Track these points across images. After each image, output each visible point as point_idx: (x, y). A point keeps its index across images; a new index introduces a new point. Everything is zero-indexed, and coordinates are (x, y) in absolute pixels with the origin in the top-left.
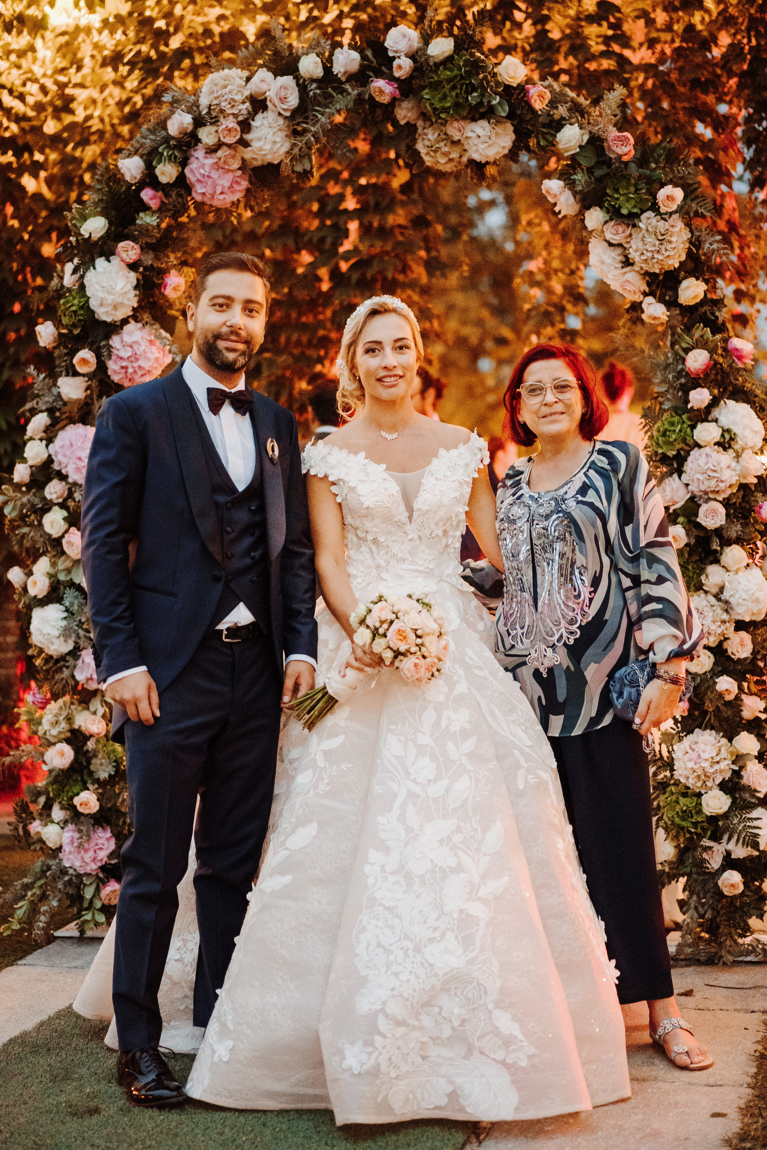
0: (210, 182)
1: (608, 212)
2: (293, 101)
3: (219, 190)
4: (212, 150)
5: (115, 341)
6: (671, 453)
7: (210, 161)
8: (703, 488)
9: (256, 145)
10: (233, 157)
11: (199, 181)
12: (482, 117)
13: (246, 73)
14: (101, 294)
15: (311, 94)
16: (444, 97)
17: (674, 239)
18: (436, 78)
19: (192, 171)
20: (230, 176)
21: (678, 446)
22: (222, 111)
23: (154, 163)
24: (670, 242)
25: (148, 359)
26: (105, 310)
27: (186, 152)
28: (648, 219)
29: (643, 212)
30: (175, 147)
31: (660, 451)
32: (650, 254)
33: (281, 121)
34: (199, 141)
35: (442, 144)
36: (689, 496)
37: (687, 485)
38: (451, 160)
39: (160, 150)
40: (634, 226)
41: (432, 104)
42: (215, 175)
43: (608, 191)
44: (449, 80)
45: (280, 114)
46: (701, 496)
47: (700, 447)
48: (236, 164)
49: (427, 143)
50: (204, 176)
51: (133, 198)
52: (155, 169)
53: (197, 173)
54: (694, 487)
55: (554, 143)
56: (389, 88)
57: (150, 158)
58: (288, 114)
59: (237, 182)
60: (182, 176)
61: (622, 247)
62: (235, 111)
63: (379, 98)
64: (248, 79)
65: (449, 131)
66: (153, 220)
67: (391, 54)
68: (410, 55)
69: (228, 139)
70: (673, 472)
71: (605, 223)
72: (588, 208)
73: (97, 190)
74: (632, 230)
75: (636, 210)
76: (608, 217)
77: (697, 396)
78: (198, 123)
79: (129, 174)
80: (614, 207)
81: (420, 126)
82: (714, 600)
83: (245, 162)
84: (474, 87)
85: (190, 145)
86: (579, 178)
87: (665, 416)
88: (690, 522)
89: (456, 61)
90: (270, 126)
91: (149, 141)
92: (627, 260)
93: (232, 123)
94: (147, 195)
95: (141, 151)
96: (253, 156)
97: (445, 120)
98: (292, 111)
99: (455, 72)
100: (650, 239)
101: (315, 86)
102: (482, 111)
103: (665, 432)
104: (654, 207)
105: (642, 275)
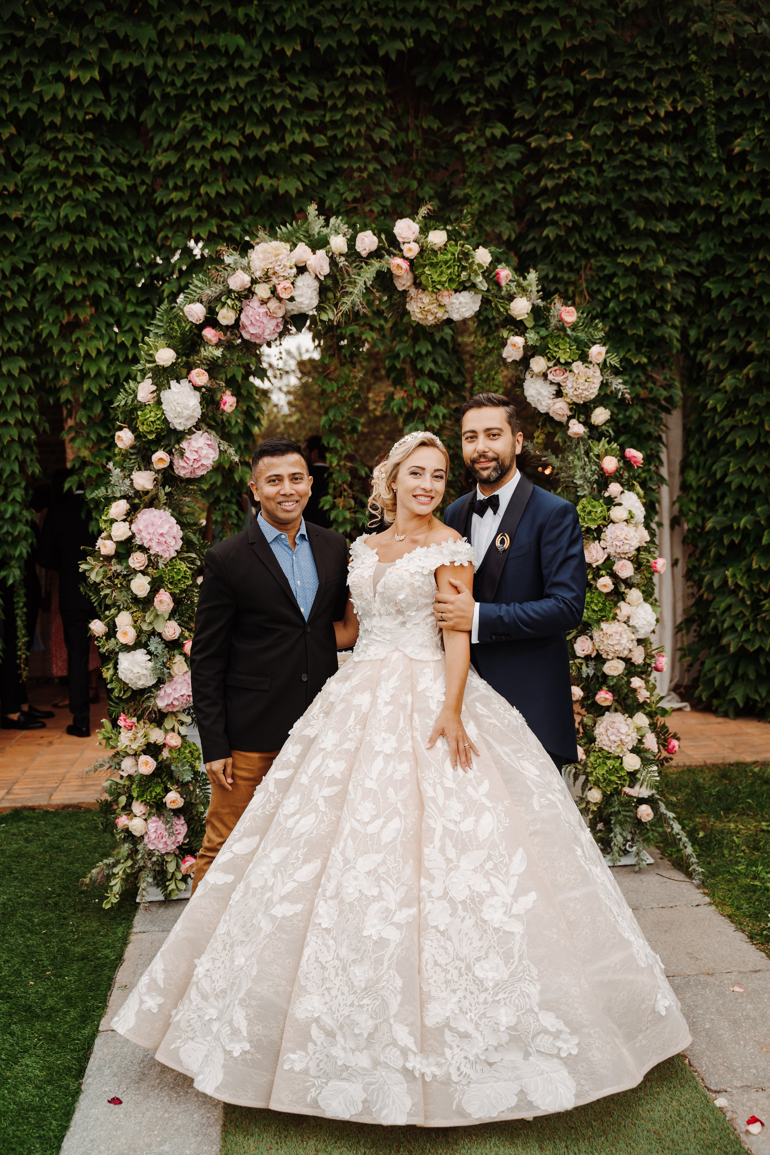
0: (262, 325)
1: (549, 360)
2: (326, 270)
3: (267, 332)
4: (263, 302)
5: (184, 445)
6: (594, 527)
7: (263, 310)
8: (618, 550)
9: (298, 300)
10: (280, 307)
11: (252, 324)
12: (465, 289)
13: (288, 246)
14: (179, 409)
15: (341, 264)
16: (442, 273)
18: (435, 260)
19: (247, 316)
20: (274, 322)
21: (600, 522)
22: (275, 273)
23: (217, 310)
24: (593, 383)
25: (208, 458)
26: (178, 421)
27: (241, 301)
28: (578, 366)
29: (574, 361)
30: (236, 298)
32: (580, 392)
33: (316, 284)
34: (253, 293)
35: (431, 307)
36: (606, 556)
37: (604, 549)
38: (436, 318)
39: (223, 299)
40: (571, 371)
41: (432, 278)
42: (265, 320)
43: (551, 346)
44: (446, 262)
45: (316, 277)
46: (615, 557)
47: (614, 523)
48: (280, 313)
51: (195, 334)
52: (217, 314)
53: (252, 319)
54: (611, 550)
55: (507, 311)
56: (405, 265)
57: (213, 305)
58: (322, 278)
59: (277, 326)
60: (238, 320)
61: (559, 385)
62: (286, 274)
63: (395, 271)
64: (291, 251)
65: (440, 298)
66: (218, 353)
67: (400, 240)
68: (415, 241)
69: (285, 296)
70: (595, 539)
71: (549, 368)
72: (533, 356)
73: (159, 327)
74: (567, 374)
75: (570, 360)
76: (551, 364)
77: (614, 488)
78: (254, 282)
79: (196, 317)
80: (554, 358)
81: (413, 291)
82: (625, 626)
83: (287, 312)
84: (464, 268)
85: (246, 297)
86: (532, 337)
87: (584, 501)
88: (608, 574)
89: (449, 248)
90: (308, 286)
91: (211, 292)
92: (559, 394)
93: (288, 284)
94: (209, 333)
95: (204, 299)
96: (293, 308)
97: (439, 290)
98: (325, 277)
99: (449, 256)
100: (581, 381)
101: (343, 259)
102: (467, 285)
103: (590, 513)
104: (584, 358)
105: (569, 404)
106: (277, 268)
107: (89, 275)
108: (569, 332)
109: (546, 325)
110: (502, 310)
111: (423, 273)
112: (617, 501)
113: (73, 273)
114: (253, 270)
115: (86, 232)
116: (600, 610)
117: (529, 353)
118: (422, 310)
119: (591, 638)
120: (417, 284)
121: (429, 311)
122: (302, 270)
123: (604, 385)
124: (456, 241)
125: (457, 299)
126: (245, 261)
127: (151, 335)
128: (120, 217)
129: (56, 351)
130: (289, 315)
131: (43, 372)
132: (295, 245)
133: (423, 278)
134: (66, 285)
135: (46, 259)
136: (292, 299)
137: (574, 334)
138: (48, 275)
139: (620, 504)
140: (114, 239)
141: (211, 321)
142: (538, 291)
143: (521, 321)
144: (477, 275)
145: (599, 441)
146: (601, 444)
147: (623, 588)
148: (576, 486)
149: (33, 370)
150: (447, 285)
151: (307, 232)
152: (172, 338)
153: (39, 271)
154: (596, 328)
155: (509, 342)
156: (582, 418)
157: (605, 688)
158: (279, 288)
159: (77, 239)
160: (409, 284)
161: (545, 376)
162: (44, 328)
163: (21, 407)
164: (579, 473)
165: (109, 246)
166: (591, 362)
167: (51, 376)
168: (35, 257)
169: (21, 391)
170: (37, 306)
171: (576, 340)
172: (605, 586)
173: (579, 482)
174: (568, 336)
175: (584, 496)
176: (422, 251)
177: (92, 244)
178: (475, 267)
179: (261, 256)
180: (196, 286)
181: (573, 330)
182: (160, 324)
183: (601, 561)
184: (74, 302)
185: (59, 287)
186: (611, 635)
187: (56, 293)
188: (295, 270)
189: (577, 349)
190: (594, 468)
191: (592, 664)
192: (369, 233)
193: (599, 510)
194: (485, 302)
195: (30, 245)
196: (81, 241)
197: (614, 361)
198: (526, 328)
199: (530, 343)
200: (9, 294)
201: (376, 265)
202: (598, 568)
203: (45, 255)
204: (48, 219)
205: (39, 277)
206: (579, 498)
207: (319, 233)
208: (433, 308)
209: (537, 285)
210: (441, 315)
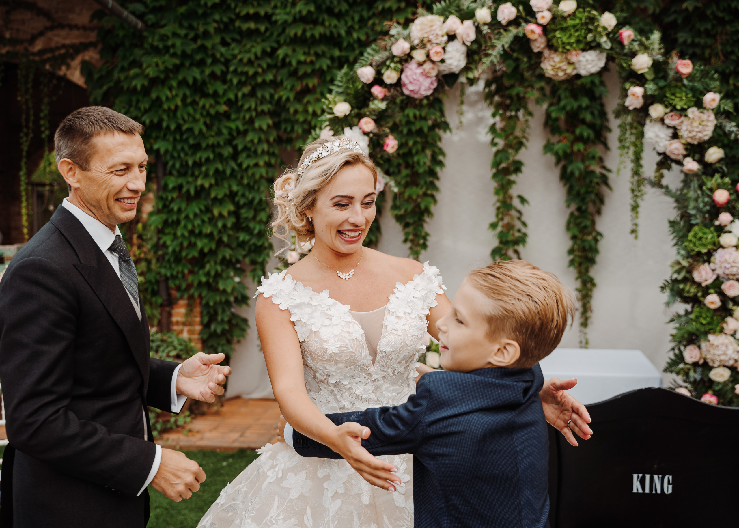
0: (418, 83)
1: (666, 107)
2: (472, 36)
3: (423, 88)
4: (420, 64)
6: (704, 251)
7: (419, 71)
8: (727, 272)
9: (448, 62)
10: (433, 68)
11: (411, 82)
12: (591, 48)
13: (442, 19)
15: (484, 32)
16: (570, 36)
17: (709, 124)
18: (565, 25)
19: (407, 76)
20: (429, 80)
21: (710, 247)
22: (429, 41)
23: (383, 71)
24: (707, 126)
27: (402, 64)
28: (693, 112)
29: (689, 107)
30: (398, 62)
31: (697, 250)
32: (694, 133)
33: (464, 49)
34: (412, 58)
35: (561, 65)
36: (714, 277)
37: (713, 270)
38: (566, 74)
39: (388, 63)
40: (686, 116)
41: (562, 40)
42: (421, 79)
43: (668, 95)
44: (574, 26)
45: (464, 43)
46: (723, 278)
47: (723, 248)
48: (434, 73)
49: (552, 63)
50: (415, 80)
51: (366, 92)
52: (383, 74)
53: (411, 78)
54: (719, 272)
55: (630, 65)
56: (538, 30)
57: (379, 68)
58: (469, 44)
59: (432, 83)
60: (399, 80)
61: (675, 128)
62: (438, 41)
63: (530, 36)
64: (444, 22)
65: (569, 57)
66: (383, 106)
67: (535, 9)
68: (549, 10)
69: (436, 58)
70: (704, 262)
71: (666, 114)
72: (652, 104)
73: (339, 87)
74: (683, 118)
75: (685, 107)
76: (668, 110)
77: (725, 218)
78: (413, 48)
79: (366, 78)
80: (671, 105)
81: (546, 53)
82: (731, 339)
83: (439, 72)
84: (590, 31)
85: (406, 61)
86: (651, 87)
87: (696, 228)
88: (716, 292)
89: (578, 15)
90: (457, 51)
91: (378, 58)
92: (675, 136)
93: (439, 49)
94: (377, 91)
95: (374, 64)
96: (445, 68)
97: (568, 50)
98: (472, 43)
99: (577, 21)
100: (696, 124)
101: (486, 27)
102: (593, 44)
103: (701, 239)
104: (699, 104)
105: (684, 144)
106: (431, 37)
107: (317, 55)
108: (685, 82)
109: (665, 77)
110: (624, 65)
111: (555, 36)
112: (727, 229)
113: (304, 53)
114: (412, 39)
115: (315, 23)
116: (709, 324)
117: (649, 102)
118: (554, 68)
119: (699, 347)
120: (551, 46)
121: (559, 68)
122: (452, 37)
123: (718, 128)
124: (584, 8)
125: (584, 57)
126: (406, 32)
127: (334, 93)
128: (340, 11)
129: (292, 110)
130: (441, 74)
131: (283, 127)
132: (447, 18)
133: (554, 41)
134: (299, 62)
135: (286, 44)
136: (443, 61)
137: (691, 84)
138: (286, 56)
139: (730, 232)
140: (336, 26)
141: (378, 80)
142: (660, 49)
143: (642, 75)
144: (601, 36)
145: (712, 176)
146: (714, 179)
147: (730, 305)
148: (690, 216)
149: (276, 126)
150: (574, 45)
151: (458, 6)
152: (348, 94)
153: (281, 53)
154: (712, 79)
155: (629, 92)
156: (697, 156)
157: (710, 392)
158: (432, 53)
159: (308, 27)
160: (542, 46)
161: (662, 120)
162: (284, 94)
163: (268, 153)
164: (692, 204)
165: (331, 33)
166: (705, 108)
167: (289, 129)
168: (278, 42)
169: (268, 141)
170: (279, 78)
171: (693, 89)
172: (712, 303)
173: (693, 212)
174: (684, 86)
175: (697, 224)
176: (554, 18)
177: (319, 31)
178: (600, 29)
179: (419, 27)
180: (369, 54)
181: (690, 81)
182: (340, 84)
183: (710, 281)
184: (306, 75)
185: (294, 63)
186: (717, 346)
187: (292, 69)
188: (445, 38)
189: (693, 96)
190: (706, 199)
191: (699, 370)
192: (509, 5)
193: (710, 236)
194: (610, 59)
195: (275, 34)
196: (311, 29)
197: (728, 106)
198: (646, 80)
199: (649, 93)
200: (260, 70)
201: (513, 31)
202: (707, 287)
203: (285, 41)
204: (288, 14)
205: (281, 57)
206: (692, 226)
207: (468, 7)
208: (564, 65)
209: (660, 44)
210: (570, 70)
